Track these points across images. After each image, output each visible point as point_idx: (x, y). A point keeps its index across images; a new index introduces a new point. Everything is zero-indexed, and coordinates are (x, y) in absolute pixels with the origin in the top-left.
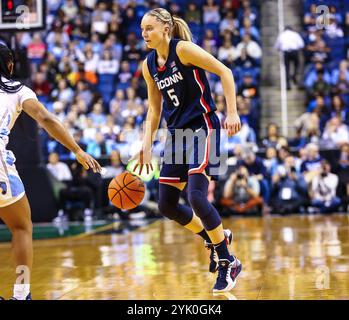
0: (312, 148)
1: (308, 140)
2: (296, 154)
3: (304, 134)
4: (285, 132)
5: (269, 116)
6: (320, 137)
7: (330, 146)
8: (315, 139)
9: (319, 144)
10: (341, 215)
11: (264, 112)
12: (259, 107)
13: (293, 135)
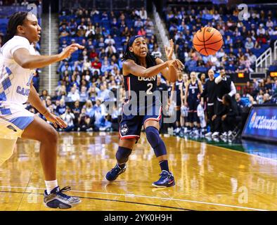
0: (62, 101)
1: (60, 98)
2: (54, 103)
3: (58, 94)
4: (50, 93)
5: (43, 86)
6: (66, 96)
7: (70, 101)
8: (63, 97)
9: (65, 99)
10: (73, 133)
11: (40, 84)
12: (38, 82)
13: (54, 95)
